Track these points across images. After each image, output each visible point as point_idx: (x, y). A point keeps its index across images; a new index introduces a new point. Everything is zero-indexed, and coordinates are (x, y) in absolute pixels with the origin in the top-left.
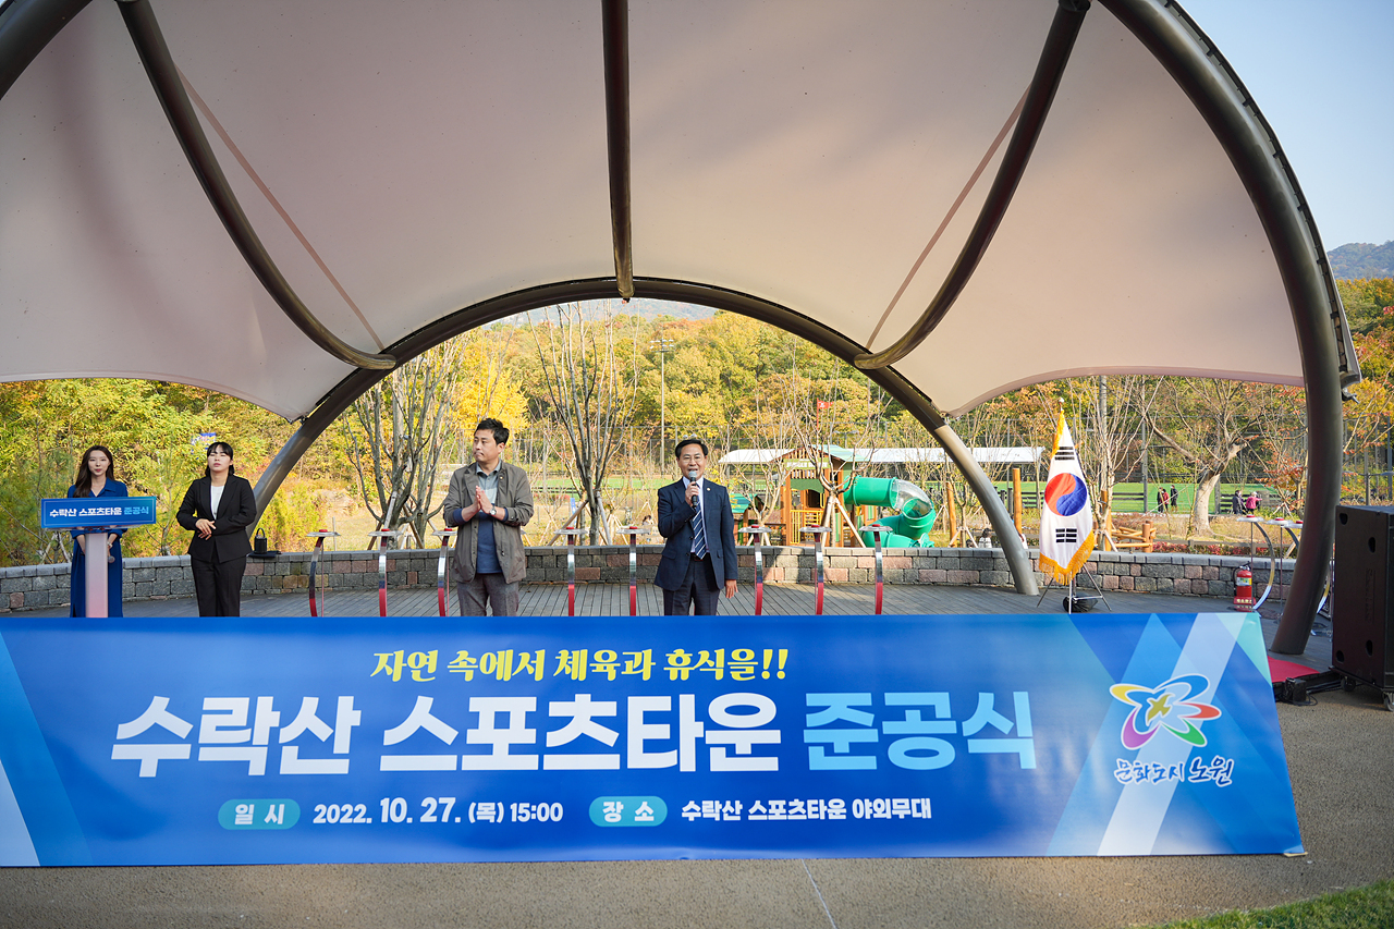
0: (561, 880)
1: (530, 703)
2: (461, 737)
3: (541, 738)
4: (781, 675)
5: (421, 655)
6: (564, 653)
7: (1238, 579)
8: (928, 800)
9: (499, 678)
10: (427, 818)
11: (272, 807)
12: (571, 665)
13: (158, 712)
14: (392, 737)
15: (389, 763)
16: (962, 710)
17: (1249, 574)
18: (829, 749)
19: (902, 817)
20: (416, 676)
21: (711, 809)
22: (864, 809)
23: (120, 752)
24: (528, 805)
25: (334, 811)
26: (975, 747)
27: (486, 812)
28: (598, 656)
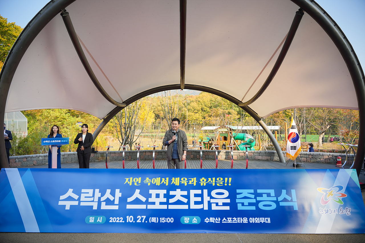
0: (174, 238)
1: (165, 191)
2: (147, 200)
3: (168, 200)
4: (230, 185)
5: (137, 179)
6: (173, 178)
7: (338, 159)
8: (269, 218)
9: (157, 185)
10: (139, 221)
11: (99, 218)
12: (175, 182)
13: (70, 193)
14: (130, 200)
15: (129, 207)
16: (278, 194)
17: (340, 158)
18: (243, 204)
19: (262, 222)
20: (136, 184)
21: (212, 220)
22: (252, 220)
23: (61, 203)
24: (164, 218)
25: (115, 219)
26: (282, 204)
27: (154, 220)
28: (182, 179)
